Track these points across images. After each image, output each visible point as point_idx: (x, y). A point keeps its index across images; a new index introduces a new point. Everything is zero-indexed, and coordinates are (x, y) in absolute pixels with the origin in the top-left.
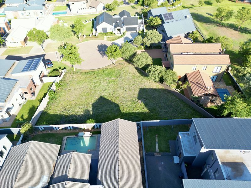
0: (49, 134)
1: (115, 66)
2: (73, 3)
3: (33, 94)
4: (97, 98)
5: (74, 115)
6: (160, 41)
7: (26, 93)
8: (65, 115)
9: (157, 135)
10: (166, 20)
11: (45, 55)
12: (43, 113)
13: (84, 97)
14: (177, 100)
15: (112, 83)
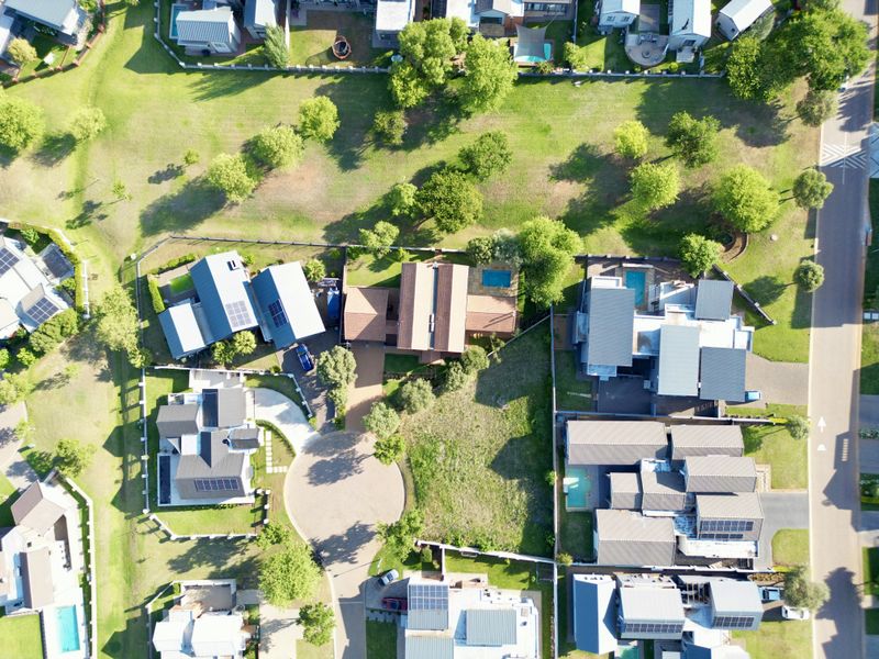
4: (490, 474)
5: (528, 504)
8: (527, 518)
13: (488, 495)
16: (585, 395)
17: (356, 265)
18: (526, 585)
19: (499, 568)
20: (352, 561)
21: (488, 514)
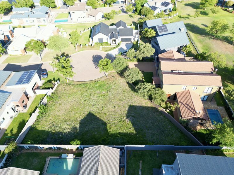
0: (34, 153)
1: (107, 79)
2: (73, 12)
3: (25, 106)
4: (85, 113)
5: (61, 132)
6: (153, 54)
7: (18, 106)
8: (52, 132)
9: (141, 162)
10: (160, 32)
11: (42, 64)
12: (31, 129)
13: (73, 112)
14: (165, 121)
15: (101, 98)
18: (8, 131)
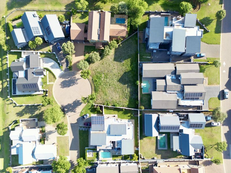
4: (118, 83)
5: (130, 92)
8: (130, 96)
11: (71, 124)
15: (108, 77)
16: (149, 57)
17: (75, 17)
18: (130, 118)
19: (121, 112)
20: (74, 112)
21: (118, 96)
